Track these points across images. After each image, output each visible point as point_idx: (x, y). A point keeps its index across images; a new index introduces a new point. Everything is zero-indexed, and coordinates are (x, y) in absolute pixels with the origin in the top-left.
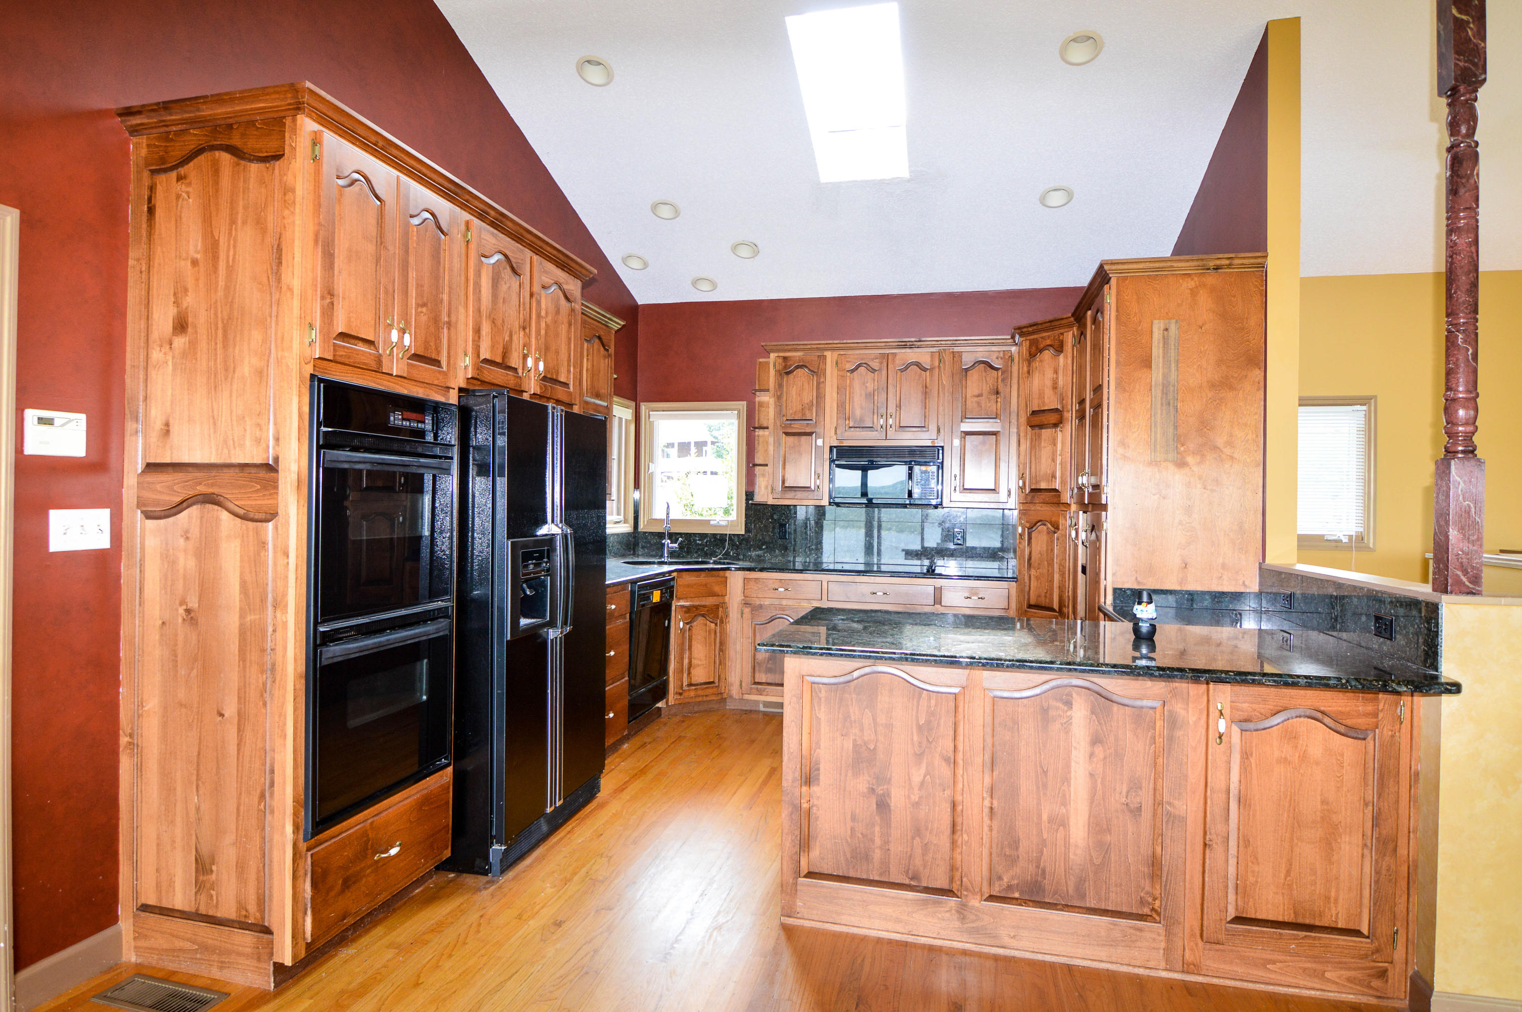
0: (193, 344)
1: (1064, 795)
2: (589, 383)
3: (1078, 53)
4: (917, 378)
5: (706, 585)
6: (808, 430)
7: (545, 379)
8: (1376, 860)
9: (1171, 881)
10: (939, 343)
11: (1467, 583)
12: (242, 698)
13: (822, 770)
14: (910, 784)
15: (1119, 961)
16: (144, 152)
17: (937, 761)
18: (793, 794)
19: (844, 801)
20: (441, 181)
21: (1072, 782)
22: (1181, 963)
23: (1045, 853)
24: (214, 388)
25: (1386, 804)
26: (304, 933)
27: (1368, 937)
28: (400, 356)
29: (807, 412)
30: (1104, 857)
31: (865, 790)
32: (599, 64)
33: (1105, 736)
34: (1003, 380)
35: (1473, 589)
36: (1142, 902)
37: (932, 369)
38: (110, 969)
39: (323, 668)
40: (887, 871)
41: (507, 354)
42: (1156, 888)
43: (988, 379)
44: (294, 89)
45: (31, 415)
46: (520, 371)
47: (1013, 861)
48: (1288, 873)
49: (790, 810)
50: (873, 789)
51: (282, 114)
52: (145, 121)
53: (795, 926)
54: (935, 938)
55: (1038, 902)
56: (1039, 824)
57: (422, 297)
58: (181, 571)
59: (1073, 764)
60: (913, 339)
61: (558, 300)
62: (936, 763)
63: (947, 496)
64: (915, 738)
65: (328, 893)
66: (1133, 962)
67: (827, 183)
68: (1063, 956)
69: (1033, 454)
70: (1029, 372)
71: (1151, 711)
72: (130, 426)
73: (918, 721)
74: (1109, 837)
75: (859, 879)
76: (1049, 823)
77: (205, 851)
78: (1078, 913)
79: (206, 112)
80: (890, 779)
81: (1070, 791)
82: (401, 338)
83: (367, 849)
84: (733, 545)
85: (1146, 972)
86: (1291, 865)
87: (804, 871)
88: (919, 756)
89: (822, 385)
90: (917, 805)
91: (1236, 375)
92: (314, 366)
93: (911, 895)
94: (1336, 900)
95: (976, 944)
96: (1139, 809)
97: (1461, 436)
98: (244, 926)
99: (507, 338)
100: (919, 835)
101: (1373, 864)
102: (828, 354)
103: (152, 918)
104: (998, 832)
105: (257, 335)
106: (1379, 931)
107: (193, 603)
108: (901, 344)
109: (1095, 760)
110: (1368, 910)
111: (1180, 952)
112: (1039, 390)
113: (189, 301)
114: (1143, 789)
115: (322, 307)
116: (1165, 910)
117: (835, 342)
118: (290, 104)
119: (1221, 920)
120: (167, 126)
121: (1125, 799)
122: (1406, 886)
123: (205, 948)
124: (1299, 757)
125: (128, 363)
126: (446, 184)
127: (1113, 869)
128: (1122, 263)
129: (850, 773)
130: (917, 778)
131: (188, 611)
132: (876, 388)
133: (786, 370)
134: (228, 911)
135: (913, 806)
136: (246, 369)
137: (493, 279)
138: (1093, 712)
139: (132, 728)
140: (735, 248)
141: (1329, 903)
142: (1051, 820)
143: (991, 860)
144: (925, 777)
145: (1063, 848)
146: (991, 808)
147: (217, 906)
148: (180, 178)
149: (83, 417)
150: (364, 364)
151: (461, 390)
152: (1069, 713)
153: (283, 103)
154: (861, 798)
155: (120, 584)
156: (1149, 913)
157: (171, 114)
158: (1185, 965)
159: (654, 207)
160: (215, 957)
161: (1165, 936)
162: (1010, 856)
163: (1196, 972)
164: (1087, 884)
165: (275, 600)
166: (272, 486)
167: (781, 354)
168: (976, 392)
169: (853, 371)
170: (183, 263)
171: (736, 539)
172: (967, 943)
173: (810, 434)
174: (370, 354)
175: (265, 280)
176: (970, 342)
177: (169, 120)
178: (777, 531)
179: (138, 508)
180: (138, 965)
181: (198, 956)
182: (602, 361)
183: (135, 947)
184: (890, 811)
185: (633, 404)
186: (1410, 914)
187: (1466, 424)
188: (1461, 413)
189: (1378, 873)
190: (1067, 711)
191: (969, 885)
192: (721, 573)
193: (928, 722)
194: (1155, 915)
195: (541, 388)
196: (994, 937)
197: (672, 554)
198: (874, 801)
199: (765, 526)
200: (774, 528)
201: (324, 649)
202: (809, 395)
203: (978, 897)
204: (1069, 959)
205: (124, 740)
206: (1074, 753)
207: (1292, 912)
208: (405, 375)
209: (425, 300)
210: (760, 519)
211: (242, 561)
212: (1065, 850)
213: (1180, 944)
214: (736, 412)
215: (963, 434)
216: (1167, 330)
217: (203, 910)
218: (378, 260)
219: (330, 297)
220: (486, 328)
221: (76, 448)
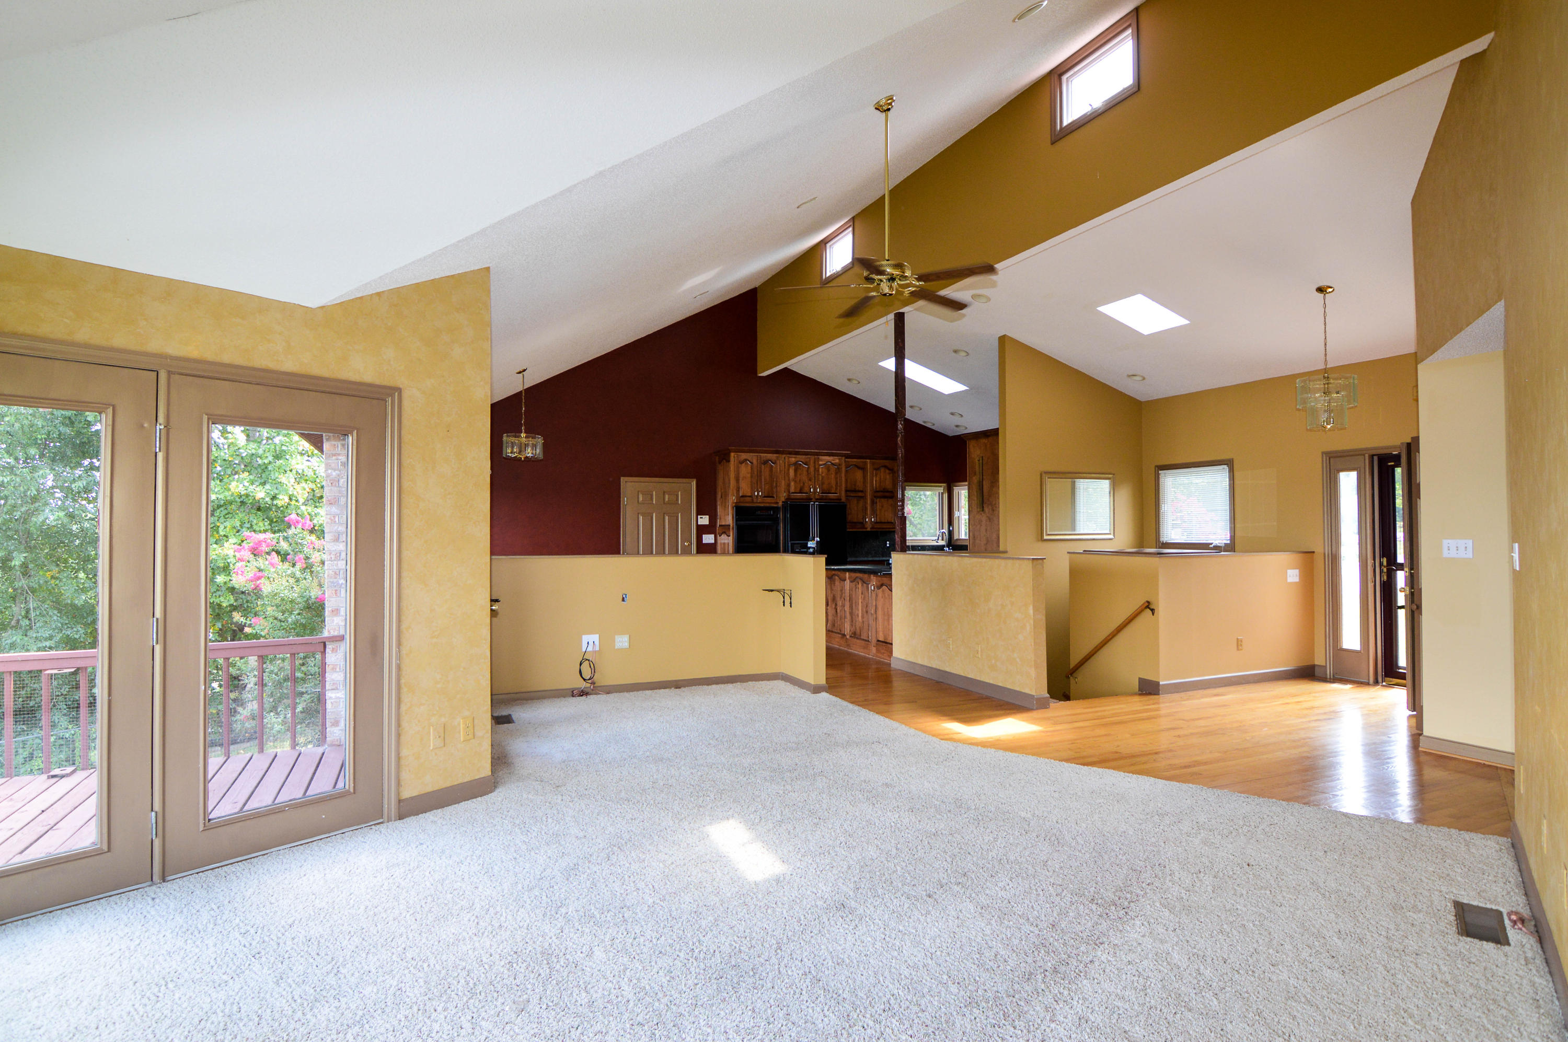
0: (721, 500)
24: (724, 510)
28: (760, 497)
32: (853, 379)
41: (802, 490)
44: (728, 447)
45: (699, 517)
46: (806, 493)
51: (728, 453)
52: (716, 454)
57: (767, 481)
61: (829, 467)
72: (716, 518)
82: (759, 493)
92: (735, 504)
99: (802, 486)
105: (728, 499)
115: (736, 492)
125: (715, 505)
126: (773, 451)
136: (727, 506)
137: (795, 468)
140: (952, 415)
148: (718, 467)
149: (707, 517)
150: (750, 501)
151: (783, 502)
153: (727, 451)
159: (911, 407)
166: (730, 530)
174: (751, 499)
175: (729, 486)
177: (719, 453)
179: (718, 534)
208: (761, 502)
209: (768, 483)
218: (752, 477)
219: (738, 489)
220: (792, 484)
221: (707, 523)
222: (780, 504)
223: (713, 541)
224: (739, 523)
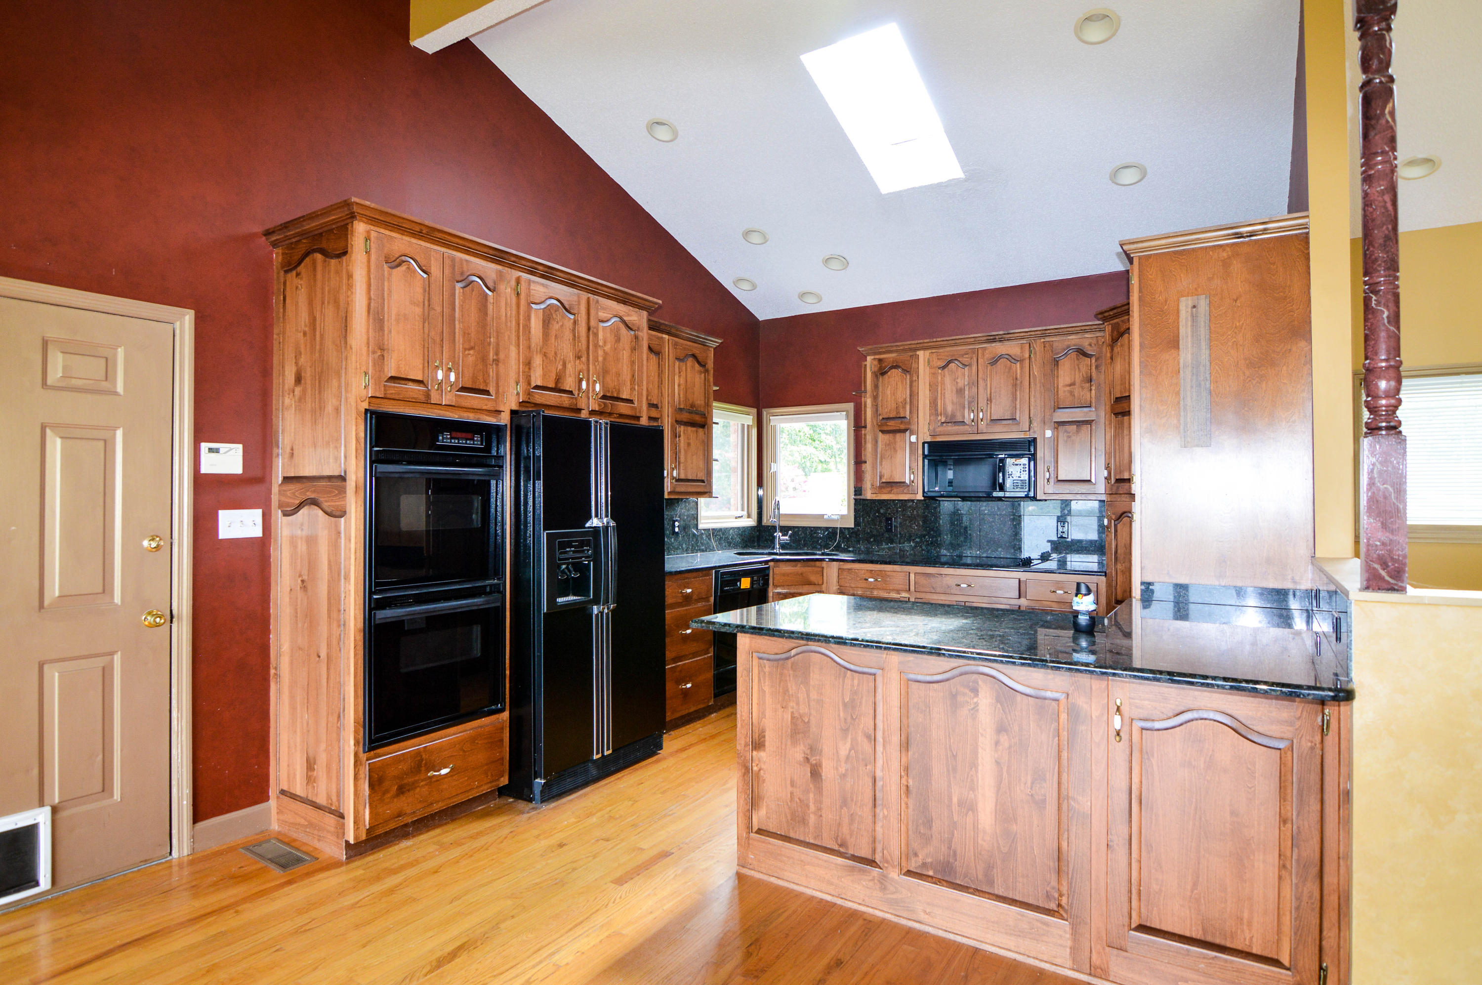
0: (304, 391)
1: (972, 780)
2: (681, 396)
3: (1095, 33)
4: (1007, 370)
5: (802, 574)
6: (902, 427)
7: (604, 397)
8: (1296, 885)
9: (1076, 879)
10: (1029, 333)
11: (1387, 578)
12: (329, 645)
13: (767, 738)
14: (838, 757)
15: (1027, 953)
16: (280, 258)
17: (860, 738)
18: (745, 757)
19: (785, 768)
20: (485, 250)
21: (980, 768)
22: (1088, 966)
23: (956, 835)
24: (315, 422)
25: (1306, 823)
26: (365, 822)
27: (1288, 969)
28: (449, 389)
29: (901, 410)
30: (1011, 846)
31: (802, 759)
32: (664, 124)
33: (1009, 725)
34: (1097, 367)
35: (1396, 585)
36: (1048, 896)
37: (1021, 361)
38: (262, 832)
39: (377, 626)
40: (818, 836)
41: (560, 381)
42: (1062, 884)
43: (1081, 366)
44: (347, 204)
45: (204, 446)
46: (576, 393)
47: (927, 839)
48: (1195, 885)
49: (743, 771)
50: (807, 758)
51: (346, 222)
52: (278, 237)
53: (746, 875)
54: (860, 904)
55: (951, 882)
56: (949, 806)
57: (469, 341)
58: (299, 553)
59: (980, 750)
60: (1001, 333)
61: (618, 329)
62: (859, 739)
63: (1040, 488)
64: (842, 714)
65: (384, 794)
66: (1040, 956)
67: (888, 194)
68: (974, 939)
69: (1117, 442)
70: (1112, 358)
71: (1054, 703)
72: (275, 451)
73: (843, 699)
74: (1015, 827)
75: (798, 840)
76: (959, 806)
77: (311, 755)
78: (988, 899)
79: (307, 226)
80: (821, 751)
81: (977, 776)
82: (447, 377)
83: (421, 767)
84: (844, 538)
85: (1052, 968)
86: (1198, 877)
87: (755, 829)
88: (845, 731)
89: (915, 384)
90: (843, 776)
91: (1278, 350)
92: (369, 403)
93: (840, 860)
94: (1250, 924)
95: (895, 915)
96: (1044, 801)
97: (1383, 411)
98: (332, 812)
99: (560, 367)
100: (846, 805)
101: (1293, 888)
102: (920, 353)
103: (286, 799)
104: (914, 810)
105: (335, 383)
106: (1301, 964)
107: (305, 577)
108: (989, 338)
109: (1000, 748)
110: (1288, 939)
111: (1087, 954)
112: (1121, 376)
113: (302, 360)
114: (1048, 782)
115: (374, 360)
116: (1072, 908)
117: (926, 341)
118: (347, 215)
119: (1124, 925)
120: (290, 239)
121: (1029, 790)
122: (1336, 917)
123: (311, 825)
124: (1205, 762)
125: (274, 407)
126: (491, 252)
127: (1019, 859)
128: (1142, 242)
129: (789, 743)
130: (843, 752)
131: (303, 581)
132: (966, 383)
133: (882, 372)
134: (322, 800)
135: (840, 777)
136: (329, 408)
137: (544, 321)
138: (998, 700)
139: (276, 664)
140: (827, 261)
141: (1242, 924)
142: (961, 804)
143: (908, 837)
144: (850, 751)
145: (972, 833)
146: (907, 786)
147: (317, 795)
148: (298, 275)
149: (240, 446)
150: (414, 398)
151: (513, 412)
152: (975, 700)
153: (343, 214)
154: (798, 766)
155: (270, 562)
156: (1056, 909)
157: (289, 231)
158: (1092, 968)
159: (747, 234)
160: (316, 832)
161: (1072, 934)
162: (924, 834)
163: (1103, 977)
164: (995, 870)
165: (345, 575)
166: (342, 491)
167: (877, 357)
168: (1068, 381)
169: (944, 368)
170: (299, 334)
171: (847, 532)
172: (888, 913)
173: (904, 431)
174: (419, 390)
175: (339, 342)
176: (1060, 330)
177: (290, 235)
178: (883, 524)
179: (279, 508)
180: (279, 833)
181: (308, 830)
182: (697, 376)
183: (278, 820)
184: (822, 779)
185: (754, 411)
186: (1342, 950)
187: (1387, 396)
188: (1383, 385)
189: (1298, 899)
190: (973, 698)
191: (889, 858)
192: (818, 563)
193: (852, 700)
194: (1062, 912)
195: (599, 405)
196: (911, 911)
197: (783, 546)
198: (809, 769)
199: (873, 520)
200: (880, 522)
201: (378, 612)
202: (903, 393)
203: (897, 870)
204: (979, 943)
205: (272, 671)
206: (981, 739)
207: (1200, 928)
208: (453, 404)
209: (472, 344)
210: (868, 514)
211: (329, 546)
212: (974, 836)
213: (1087, 945)
214: (844, 413)
215: (1056, 425)
216: (1194, 307)
217: (310, 798)
218: (425, 319)
219: (380, 351)
220: (538, 361)
221: (236, 468)
222: (504, 419)
223: (257, 532)
224: (383, 468)
